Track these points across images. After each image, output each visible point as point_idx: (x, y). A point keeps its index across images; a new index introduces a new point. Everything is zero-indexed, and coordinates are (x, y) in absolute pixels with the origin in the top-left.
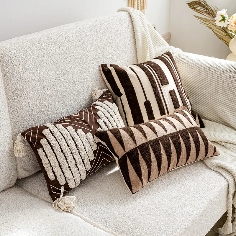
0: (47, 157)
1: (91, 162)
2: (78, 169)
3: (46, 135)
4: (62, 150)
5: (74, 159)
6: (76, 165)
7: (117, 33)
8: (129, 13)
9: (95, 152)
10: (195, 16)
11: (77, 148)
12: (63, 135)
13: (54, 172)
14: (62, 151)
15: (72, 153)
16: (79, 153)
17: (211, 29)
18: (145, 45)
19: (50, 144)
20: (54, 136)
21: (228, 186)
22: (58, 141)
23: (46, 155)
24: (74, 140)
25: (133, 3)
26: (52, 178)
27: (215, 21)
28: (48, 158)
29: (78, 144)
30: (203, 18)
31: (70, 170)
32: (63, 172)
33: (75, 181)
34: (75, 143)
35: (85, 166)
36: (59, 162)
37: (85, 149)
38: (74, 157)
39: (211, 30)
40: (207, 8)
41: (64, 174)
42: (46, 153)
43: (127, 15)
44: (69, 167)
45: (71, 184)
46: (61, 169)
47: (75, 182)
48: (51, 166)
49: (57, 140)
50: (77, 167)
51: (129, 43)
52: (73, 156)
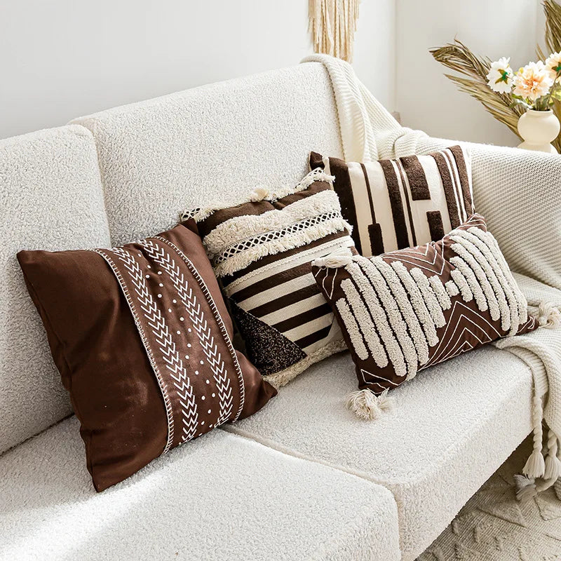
0: (353, 314)
1: (440, 331)
2: (413, 340)
3: (352, 273)
4: (380, 300)
5: (404, 319)
6: (408, 332)
7: (304, 100)
8: (324, 65)
9: (446, 313)
10: (447, 76)
11: (410, 300)
12: (382, 275)
13: (366, 343)
14: (381, 303)
15: (399, 309)
16: (414, 310)
17: (480, 100)
18: (359, 123)
19: (358, 289)
20: (367, 276)
21: (533, 380)
22: (373, 286)
23: (352, 311)
24: (404, 286)
25: (326, 48)
26: (363, 355)
27: (488, 81)
28: (354, 316)
29: (412, 293)
30: (463, 80)
31: (396, 339)
32: (382, 342)
33: (405, 362)
34: (406, 291)
35: (426, 337)
36: (375, 325)
37: (426, 304)
38: (403, 317)
39: (480, 102)
40: (470, 61)
41: (384, 347)
42: (350, 307)
43: (321, 69)
44: (394, 334)
45: (399, 368)
46: (380, 336)
47: (407, 366)
48: (360, 331)
49: (371, 283)
50: (410, 335)
51: (327, 121)
52: (402, 315)
